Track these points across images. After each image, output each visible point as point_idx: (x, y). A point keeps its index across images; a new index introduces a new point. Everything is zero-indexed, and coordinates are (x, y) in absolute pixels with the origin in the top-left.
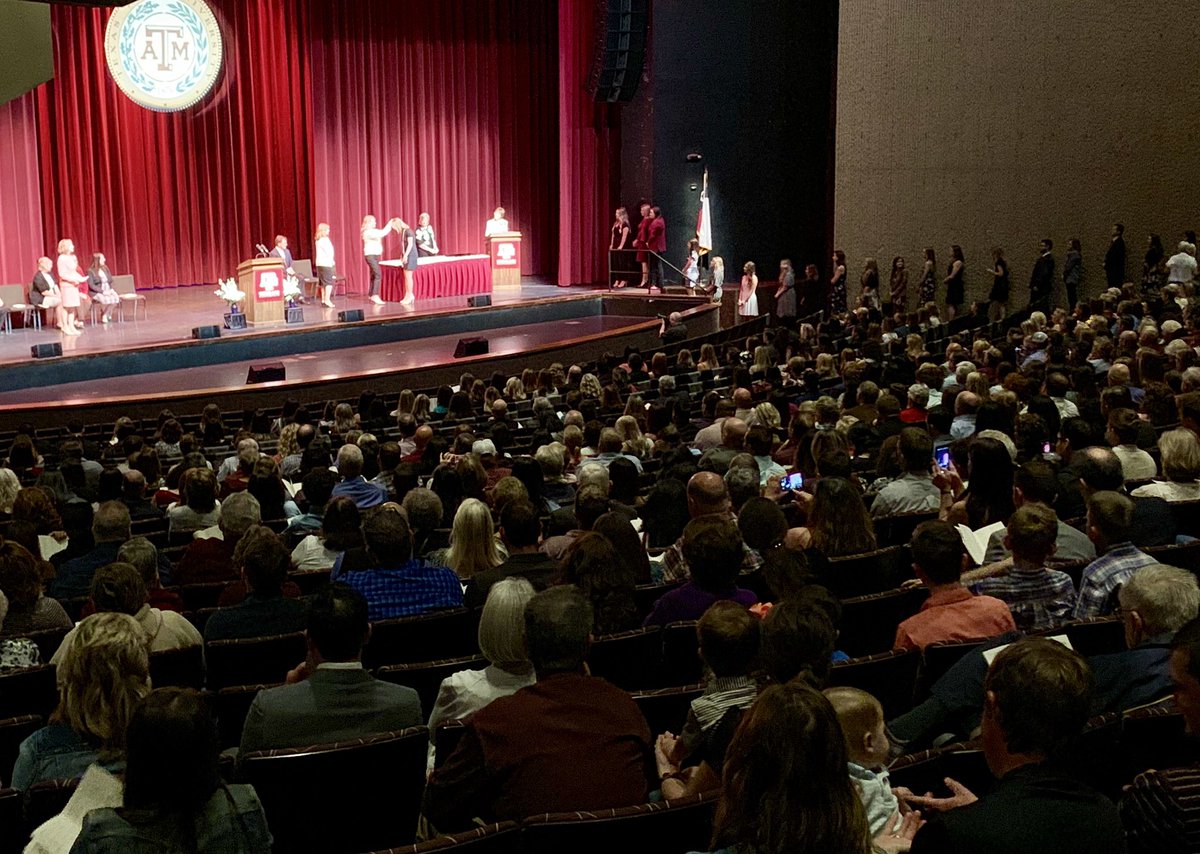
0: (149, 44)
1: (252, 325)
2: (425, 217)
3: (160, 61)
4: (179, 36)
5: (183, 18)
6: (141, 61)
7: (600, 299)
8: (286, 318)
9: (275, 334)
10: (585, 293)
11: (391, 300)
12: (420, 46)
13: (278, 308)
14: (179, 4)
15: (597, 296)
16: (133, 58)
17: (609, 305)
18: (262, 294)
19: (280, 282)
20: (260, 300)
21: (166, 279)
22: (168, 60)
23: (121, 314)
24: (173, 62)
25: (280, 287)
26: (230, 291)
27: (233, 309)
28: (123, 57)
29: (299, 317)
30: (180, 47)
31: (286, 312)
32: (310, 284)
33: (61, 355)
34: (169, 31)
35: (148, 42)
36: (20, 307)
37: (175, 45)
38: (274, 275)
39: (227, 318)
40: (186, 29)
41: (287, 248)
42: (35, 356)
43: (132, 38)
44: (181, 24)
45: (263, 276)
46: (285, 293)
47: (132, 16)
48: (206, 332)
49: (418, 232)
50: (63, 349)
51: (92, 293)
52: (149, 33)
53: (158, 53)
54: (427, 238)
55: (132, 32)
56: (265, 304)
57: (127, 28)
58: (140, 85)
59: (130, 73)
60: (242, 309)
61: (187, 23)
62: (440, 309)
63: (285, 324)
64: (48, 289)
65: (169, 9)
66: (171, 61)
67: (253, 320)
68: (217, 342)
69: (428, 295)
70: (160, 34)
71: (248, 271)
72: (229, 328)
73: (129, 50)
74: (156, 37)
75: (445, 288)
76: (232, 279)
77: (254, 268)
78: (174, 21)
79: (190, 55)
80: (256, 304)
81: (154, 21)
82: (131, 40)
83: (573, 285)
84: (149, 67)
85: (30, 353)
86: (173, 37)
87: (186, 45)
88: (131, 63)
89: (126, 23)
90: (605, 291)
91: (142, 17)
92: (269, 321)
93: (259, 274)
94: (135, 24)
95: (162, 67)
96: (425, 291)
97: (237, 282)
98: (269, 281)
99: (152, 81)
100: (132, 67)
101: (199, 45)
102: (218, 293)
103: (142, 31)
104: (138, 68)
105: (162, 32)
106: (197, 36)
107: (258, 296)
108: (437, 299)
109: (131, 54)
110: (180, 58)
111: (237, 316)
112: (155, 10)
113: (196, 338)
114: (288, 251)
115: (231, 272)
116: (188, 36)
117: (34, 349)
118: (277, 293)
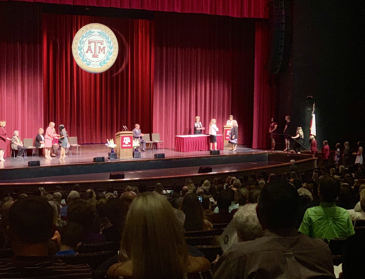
0: (89, 47)
1: (119, 158)
2: (198, 118)
3: (93, 54)
4: (101, 44)
5: (103, 37)
6: (86, 54)
7: (267, 154)
8: (133, 156)
9: (127, 162)
10: (261, 152)
11: (180, 151)
12: (199, 50)
13: (130, 151)
14: (102, 32)
15: (266, 153)
16: (83, 52)
17: (271, 157)
18: (124, 146)
19: (131, 141)
20: (123, 148)
21: (96, 140)
22: (97, 53)
23: (71, 152)
24: (99, 54)
25: (131, 143)
26: (111, 144)
27: (112, 151)
28: (79, 52)
29: (139, 156)
30: (102, 48)
31: (133, 153)
32: (148, 144)
33: (40, 166)
34: (98, 42)
35: (89, 46)
36: (31, 147)
37: (100, 47)
38: (129, 138)
39: (109, 154)
40: (104, 41)
41: (140, 129)
42: (29, 166)
43: (83, 44)
44: (102, 39)
45: (125, 138)
46: (133, 146)
47: (83, 36)
48: (99, 160)
49: (195, 124)
50: (41, 164)
51: (60, 143)
52: (90, 43)
53: (93, 51)
54: (199, 126)
55: (83, 42)
56: (125, 150)
57: (81, 40)
58: (85, 63)
59: (81, 58)
60: (116, 151)
61: (105, 39)
62: (198, 155)
63: (133, 158)
64: (42, 140)
65: (98, 34)
66: (98, 54)
67: (119, 156)
68: (103, 164)
69: (196, 149)
70: (94, 43)
71: (118, 136)
72: (110, 159)
73: (82, 49)
74: (92, 45)
75: (203, 147)
76: (112, 139)
77: (121, 135)
78: (100, 39)
79: (106, 52)
80: (121, 150)
81: (92, 38)
82: (82, 45)
83: (259, 148)
84: (89, 56)
85: (27, 164)
86: (99, 45)
87: (104, 47)
88: (82, 54)
89: (81, 39)
90: (270, 151)
91: (87, 36)
92: (126, 156)
93: (123, 138)
94: (85, 39)
95: (94, 56)
96: (195, 148)
97: (114, 140)
98: (127, 140)
99: (90, 61)
100: (82, 55)
101: (109, 48)
102: (106, 144)
103: (87, 42)
104: (85, 56)
105: (95, 42)
106: (109, 44)
107: (122, 146)
108: (199, 152)
109: (82, 51)
110: (102, 53)
111: (113, 153)
112: (93, 34)
113: (95, 162)
114: (140, 130)
115: (112, 137)
116: (105, 44)
117: (29, 163)
118: (130, 145)
